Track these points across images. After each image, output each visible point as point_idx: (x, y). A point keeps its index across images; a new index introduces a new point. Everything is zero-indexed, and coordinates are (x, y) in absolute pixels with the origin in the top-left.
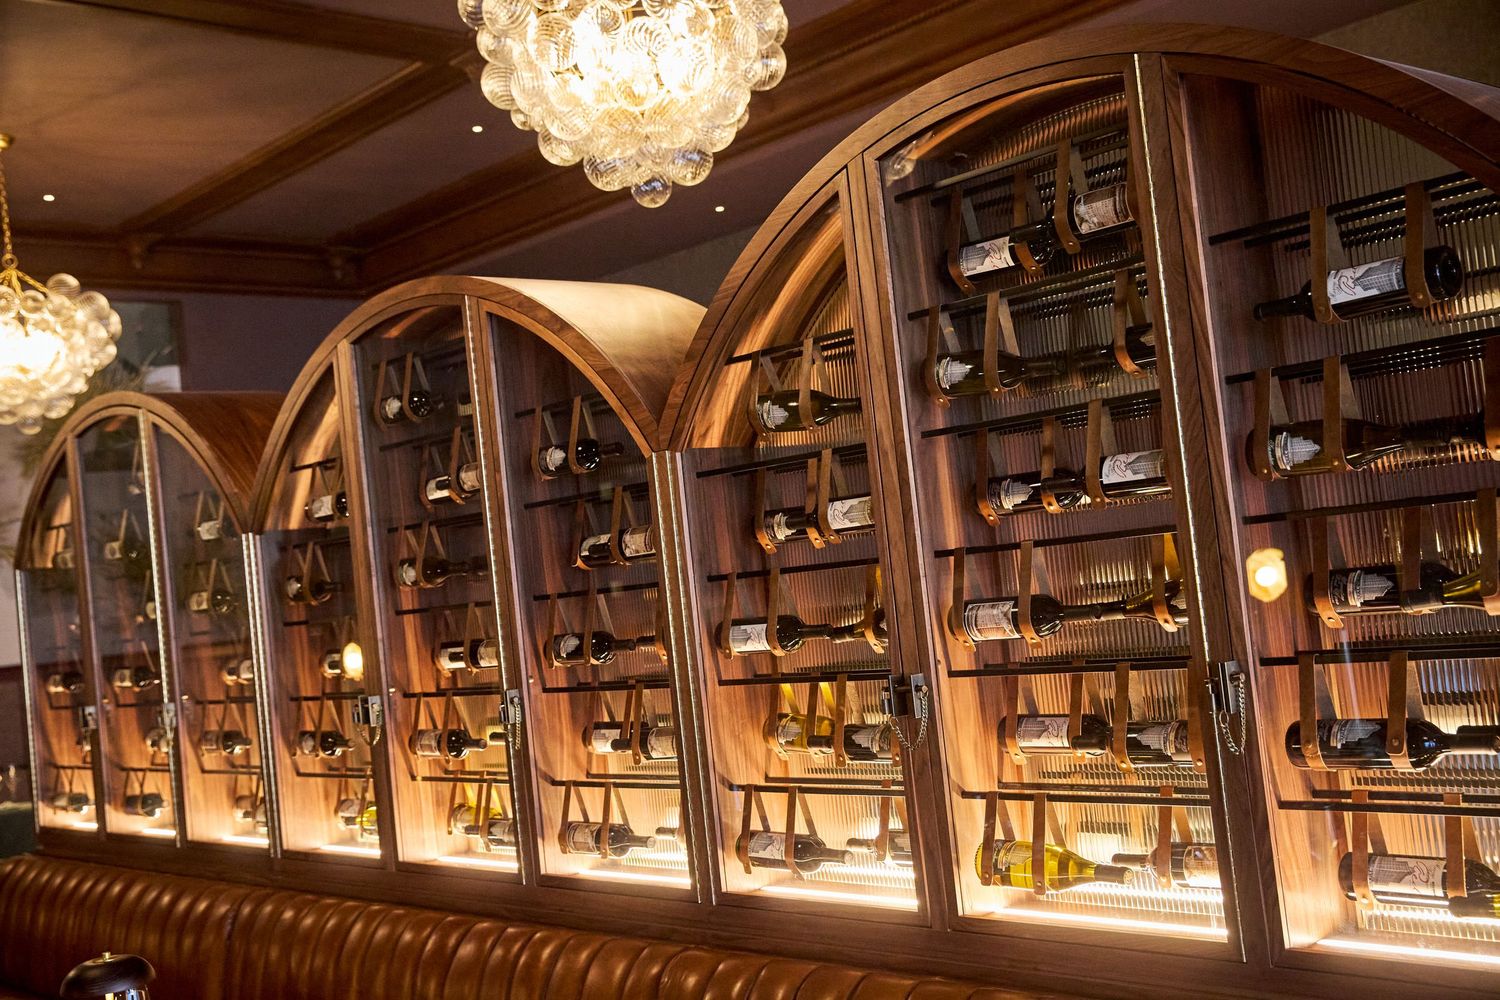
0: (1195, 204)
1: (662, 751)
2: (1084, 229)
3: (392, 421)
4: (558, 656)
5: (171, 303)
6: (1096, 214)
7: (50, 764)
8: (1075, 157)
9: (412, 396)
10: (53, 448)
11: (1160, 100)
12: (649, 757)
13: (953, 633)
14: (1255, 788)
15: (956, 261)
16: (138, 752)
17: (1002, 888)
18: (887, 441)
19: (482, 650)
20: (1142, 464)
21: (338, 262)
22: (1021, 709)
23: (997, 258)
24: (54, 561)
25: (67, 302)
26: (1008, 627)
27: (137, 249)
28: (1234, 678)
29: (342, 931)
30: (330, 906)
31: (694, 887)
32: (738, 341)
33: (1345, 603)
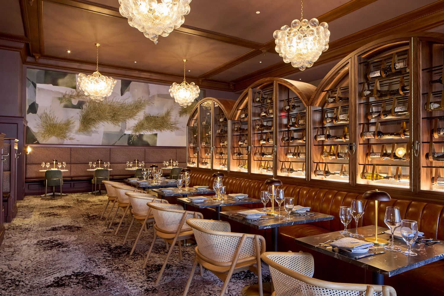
0: (421, 63)
1: (302, 157)
2: (397, 68)
3: (257, 102)
4: (284, 140)
5: (204, 90)
6: (399, 66)
7: (189, 157)
8: (396, 56)
9: (261, 98)
10: (196, 106)
11: (416, 45)
12: (299, 157)
13: (361, 137)
14: (419, 163)
15: (369, 74)
16: (204, 155)
17: (365, 180)
18: (353, 104)
19: (270, 139)
20: (403, 108)
21: (231, 85)
22: (371, 152)
23: (378, 74)
24: (193, 125)
25: (193, 87)
26: (372, 136)
27: (200, 81)
28: (418, 144)
29: (240, 183)
30: (238, 179)
31: (306, 178)
32: (325, 88)
33: (440, 134)
